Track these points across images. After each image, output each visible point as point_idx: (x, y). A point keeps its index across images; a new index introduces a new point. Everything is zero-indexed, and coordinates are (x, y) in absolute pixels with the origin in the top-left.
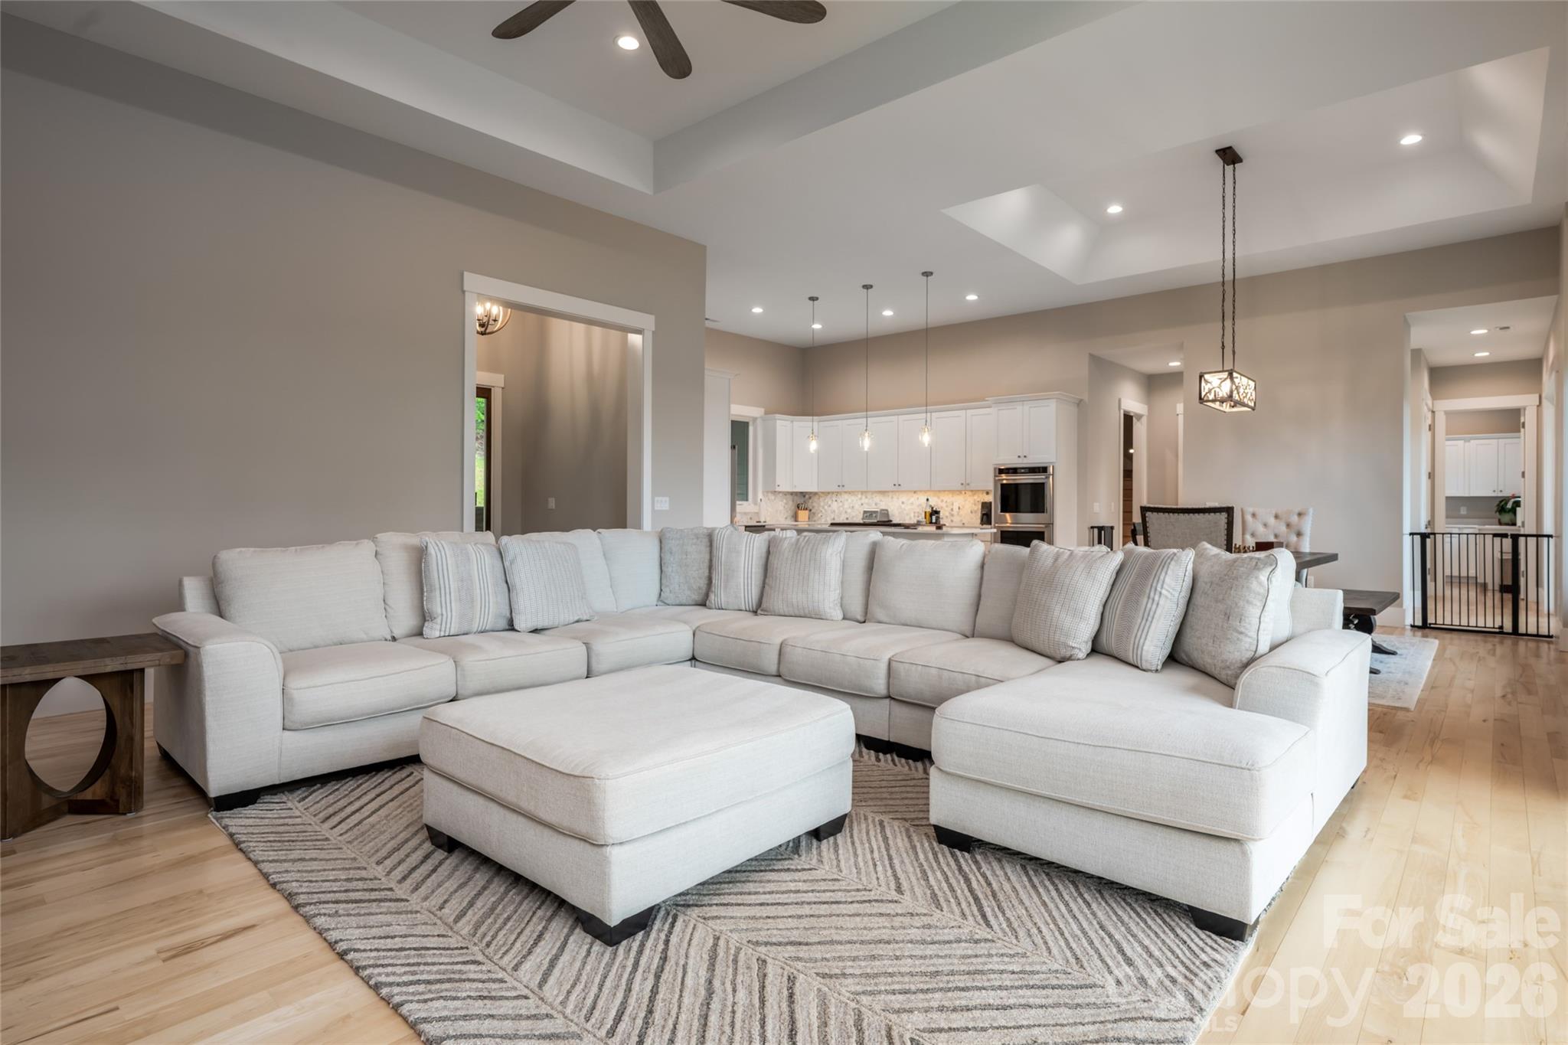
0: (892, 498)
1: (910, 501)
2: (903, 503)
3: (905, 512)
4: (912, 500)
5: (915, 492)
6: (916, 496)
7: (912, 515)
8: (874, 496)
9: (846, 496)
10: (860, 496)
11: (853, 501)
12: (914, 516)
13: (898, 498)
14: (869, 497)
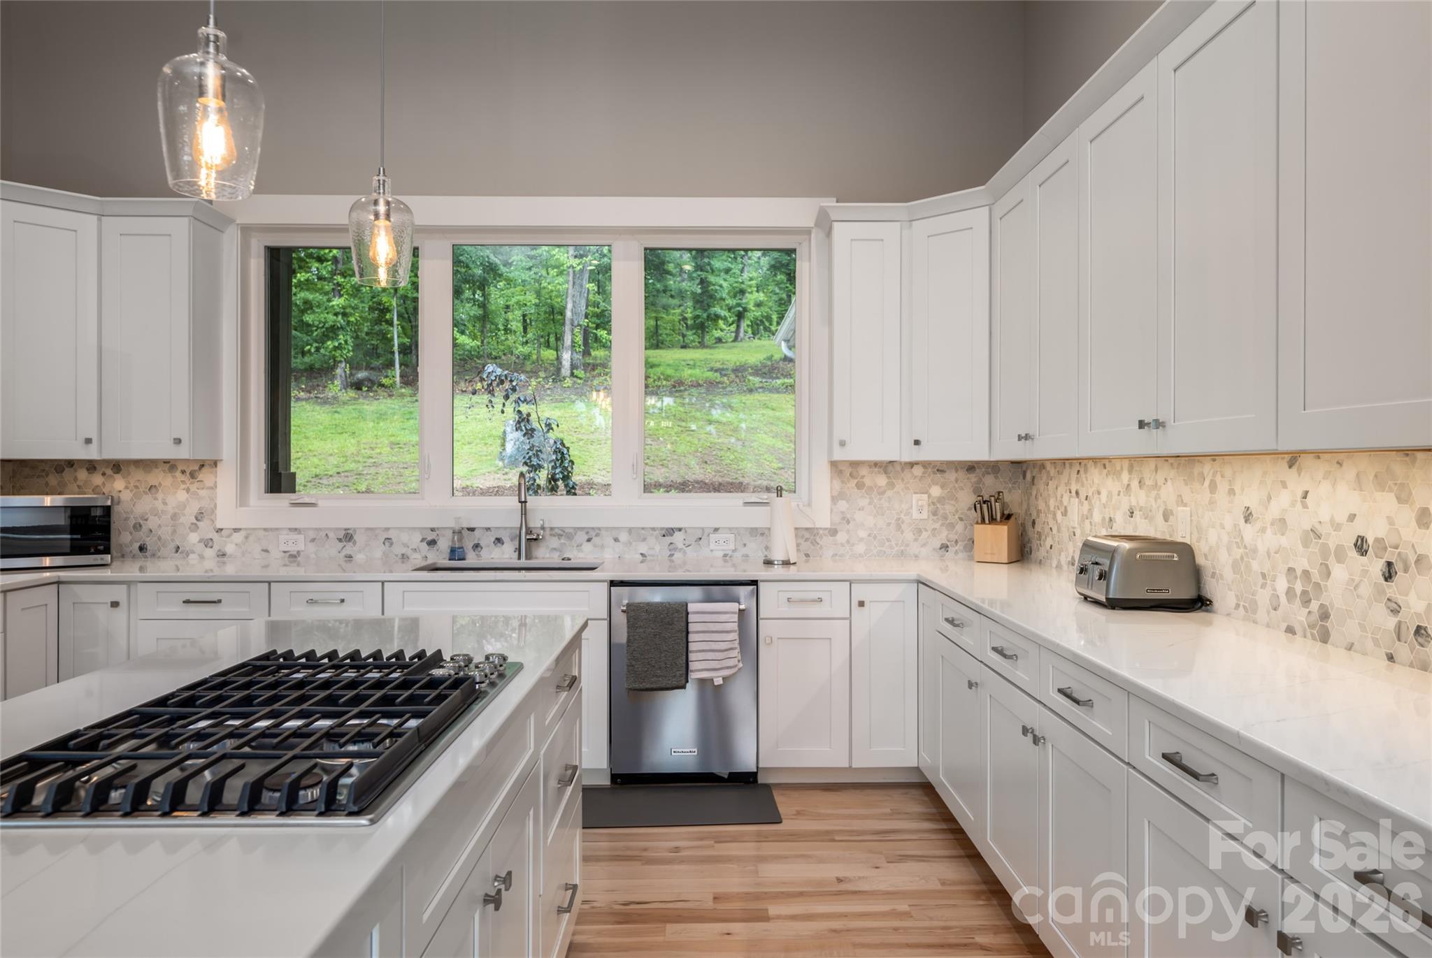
0: (1213, 487)
1: (1274, 511)
2: (1248, 517)
3: (1255, 566)
4: (1283, 500)
5: (1293, 459)
6: (1296, 482)
7: (1282, 584)
8: (1160, 477)
9: (1095, 476)
10: (1125, 476)
11: (1110, 495)
12: (1290, 593)
13: (1231, 492)
14: (1148, 482)
